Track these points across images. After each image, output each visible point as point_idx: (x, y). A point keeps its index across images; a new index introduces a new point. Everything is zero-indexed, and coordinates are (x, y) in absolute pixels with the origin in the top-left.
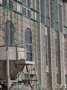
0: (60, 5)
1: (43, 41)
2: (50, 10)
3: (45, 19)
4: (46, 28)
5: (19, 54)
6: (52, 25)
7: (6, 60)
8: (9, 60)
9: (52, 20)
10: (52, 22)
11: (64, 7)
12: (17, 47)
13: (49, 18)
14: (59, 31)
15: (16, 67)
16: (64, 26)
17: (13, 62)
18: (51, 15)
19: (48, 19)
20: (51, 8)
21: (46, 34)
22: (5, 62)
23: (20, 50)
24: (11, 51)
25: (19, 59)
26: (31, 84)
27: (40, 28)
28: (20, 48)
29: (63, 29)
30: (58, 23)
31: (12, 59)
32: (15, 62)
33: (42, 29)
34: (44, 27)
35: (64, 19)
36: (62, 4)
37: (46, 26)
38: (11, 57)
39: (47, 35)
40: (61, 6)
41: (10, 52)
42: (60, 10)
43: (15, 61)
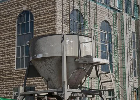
1: (128, 39)
3: (131, 7)
4: (133, 21)
5: (83, 46)
7: (61, 57)
8: (67, 56)
12: (80, 37)
13: (138, 6)
15: (78, 69)
17: (73, 60)
19: (136, 7)
22: (60, 59)
23: (84, 40)
24: (69, 42)
25: (83, 55)
26: (103, 96)
27: (124, 20)
28: (84, 38)
31: (71, 55)
32: (76, 60)
33: (127, 21)
34: (129, 19)
37: (133, 17)
38: (70, 51)
39: (135, 31)
41: (67, 43)
43: (75, 58)
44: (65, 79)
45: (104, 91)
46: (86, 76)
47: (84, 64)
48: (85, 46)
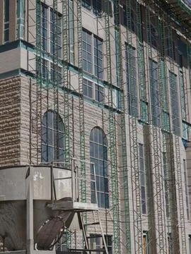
0: (173, 73)
1: (133, 155)
2: (148, 84)
3: (137, 106)
4: (140, 126)
5: (59, 184)
6: (154, 119)
7: (26, 200)
8: (34, 200)
9: (153, 106)
10: (153, 111)
11: (183, 76)
12: (54, 169)
13: (147, 104)
14: (172, 132)
15: (51, 218)
16: (183, 121)
17: (44, 205)
18: (153, 95)
19: (145, 106)
20: (152, 80)
21: (141, 139)
22: (24, 204)
23: (61, 174)
24: (38, 178)
25: (59, 197)
27: (127, 126)
28: (60, 171)
29: (181, 128)
30: (168, 114)
31: (40, 198)
32: (48, 205)
33: (131, 127)
34: (134, 124)
35: (183, 103)
36: (176, 71)
37: (140, 121)
38: (39, 192)
39: (142, 143)
40: (176, 75)
41: (35, 180)
42: (173, 85)
43: (47, 202)
44: (31, 237)
45: (90, 251)
47: (60, 211)
48: (61, 183)
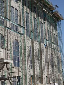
26: (10, 80)
45: (10, 77)
46: (1, 69)
